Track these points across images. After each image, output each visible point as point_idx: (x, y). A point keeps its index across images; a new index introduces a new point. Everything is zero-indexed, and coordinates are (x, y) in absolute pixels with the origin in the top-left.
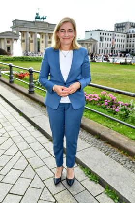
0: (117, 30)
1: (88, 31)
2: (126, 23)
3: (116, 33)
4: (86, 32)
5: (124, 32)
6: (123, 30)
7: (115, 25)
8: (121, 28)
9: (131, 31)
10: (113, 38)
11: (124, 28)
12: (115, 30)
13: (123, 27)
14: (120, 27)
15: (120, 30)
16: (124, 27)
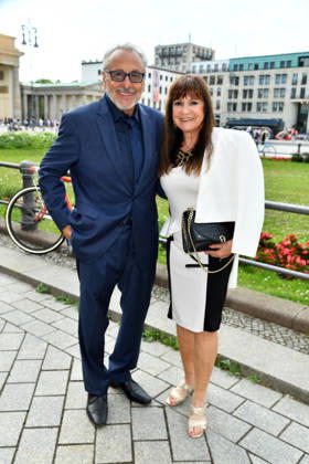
0: (163, 64)
1: (91, 63)
2: (186, 46)
3: (161, 73)
4: (84, 64)
5: (180, 69)
6: (177, 63)
7: (157, 49)
8: (172, 60)
9: (198, 69)
10: (156, 85)
11: (179, 59)
12: (157, 63)
13: (177, 56)
14: (170, 56)
15: (169, 63)
16: (180, 56)
